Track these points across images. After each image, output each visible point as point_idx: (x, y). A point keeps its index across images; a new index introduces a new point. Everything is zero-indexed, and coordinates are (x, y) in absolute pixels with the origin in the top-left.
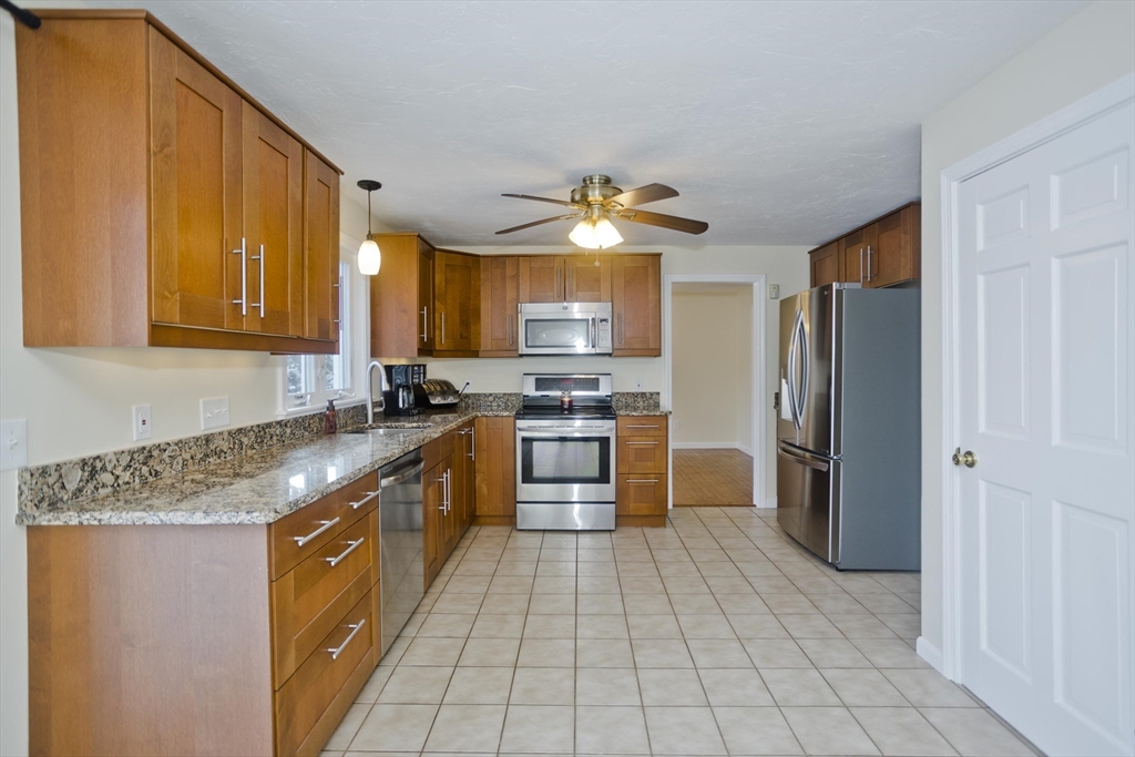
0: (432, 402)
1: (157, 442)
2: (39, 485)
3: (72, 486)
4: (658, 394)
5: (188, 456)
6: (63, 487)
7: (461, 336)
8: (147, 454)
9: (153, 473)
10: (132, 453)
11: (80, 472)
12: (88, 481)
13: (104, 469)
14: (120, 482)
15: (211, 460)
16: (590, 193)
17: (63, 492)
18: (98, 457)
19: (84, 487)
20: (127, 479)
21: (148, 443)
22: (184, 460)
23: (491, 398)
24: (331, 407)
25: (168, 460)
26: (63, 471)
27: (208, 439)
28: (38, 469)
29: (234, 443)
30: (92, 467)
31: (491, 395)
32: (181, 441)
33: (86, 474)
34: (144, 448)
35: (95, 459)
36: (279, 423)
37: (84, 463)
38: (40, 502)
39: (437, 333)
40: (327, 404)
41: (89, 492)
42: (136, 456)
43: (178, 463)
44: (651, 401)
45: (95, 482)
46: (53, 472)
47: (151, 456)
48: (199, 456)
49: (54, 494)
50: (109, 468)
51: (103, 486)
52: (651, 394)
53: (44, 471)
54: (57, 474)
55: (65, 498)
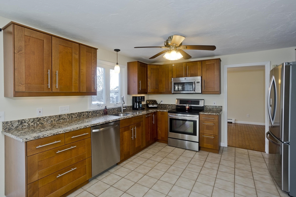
0: (149, 106)
1: (42, 116)
2: (5, 125)
3: (15, 126)
4: (222, 107)
5: (53, 120)
6: (12, 126)
7: (156, 88)
8: (39, 119)
9: (41, 123)
10: (34, 119)
11: (18, 123)
12: (20, 125)
13: (25, 122)
14: (30, 125)
15: (61, 121)
16: (169, 42)
17: (12, 127)
18: (23, 120)
19: (19, 126)
20: (32, 125)
21: (39, 117)
22: (51, 121)
23: (168, 106)
24: (106, 108)
25: (46, 121)
26: (12, 123)
27: (60, 116)
28: (5, 122)
29: (69, 117)
30: (21, 122)
31: (168, 104)
32: (50, 116)
33: (19, 123)
34: (38, 118)
35: (22, 120)
36: (87, 112)
37: (19, 121)
38: (6, 129)
39: (148, 87)
40: (105, 107)
41: (20, 127)
42: (35, 120)
43: (49, 121)
44: (219, 109)
45: (22, 125)
46: (9, 123)
47: (40, 120)
48: (56, 120)
49: (10, 127)
50: (27, 122)
51: (25, 126)
52: (219, 107)
53: (7, 123)
54: (11, 123)
55: (13, 128)
